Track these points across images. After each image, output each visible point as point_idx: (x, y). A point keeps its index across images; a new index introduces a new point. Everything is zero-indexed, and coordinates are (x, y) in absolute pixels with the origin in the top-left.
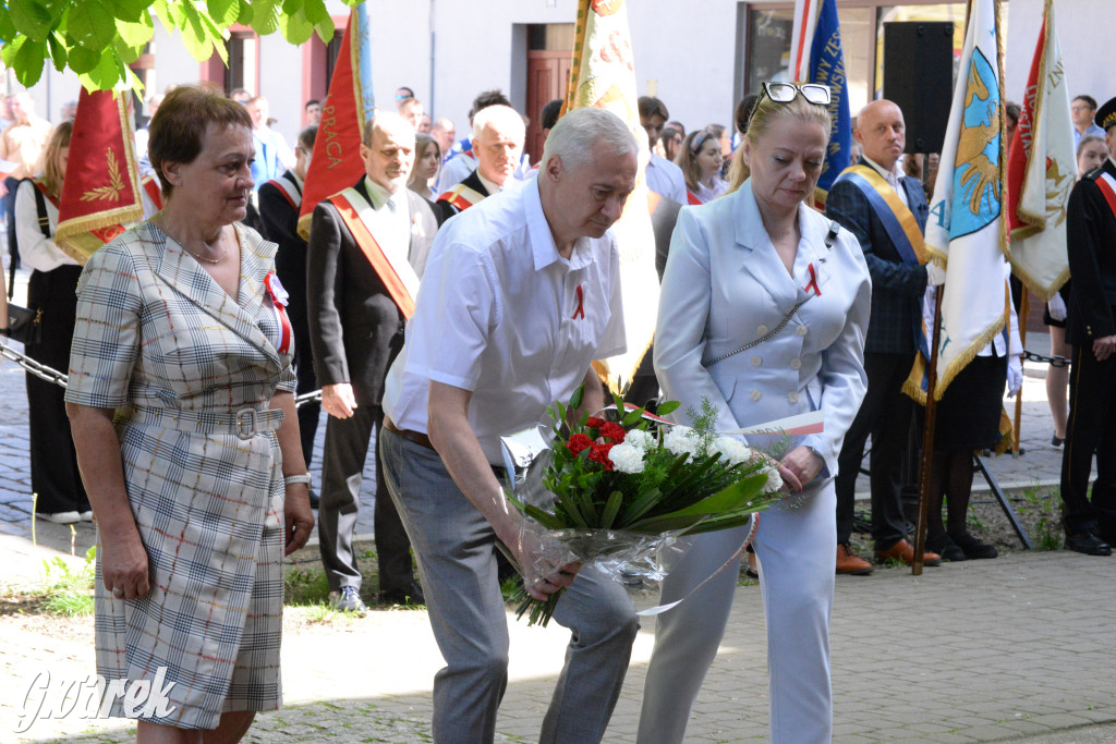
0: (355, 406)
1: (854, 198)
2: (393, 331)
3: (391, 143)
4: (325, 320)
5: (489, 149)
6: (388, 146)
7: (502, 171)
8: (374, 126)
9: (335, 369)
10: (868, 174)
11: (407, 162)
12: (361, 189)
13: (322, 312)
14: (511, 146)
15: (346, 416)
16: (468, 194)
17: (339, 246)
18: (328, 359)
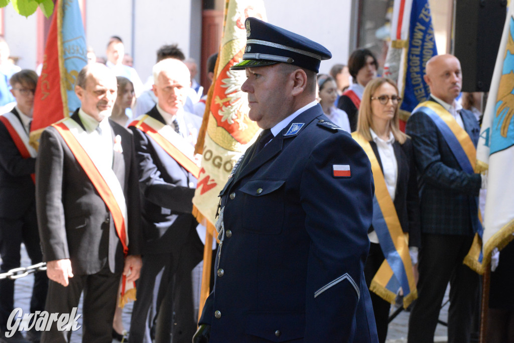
0: (72, 275)
2: (102, 220)
3: (100, 85)
4: (51, 213)
6: (98, 88)
7: (174, 106)
8: (88, 74)
9: (58, 250)
10: (435, 107)
11: (112, 98)
12: (76, 117)
13: (48, 208)
14: (179, 87)
15: (66, 283)
16: (151, 122)
17: (62, 160)
18: (52, 242)
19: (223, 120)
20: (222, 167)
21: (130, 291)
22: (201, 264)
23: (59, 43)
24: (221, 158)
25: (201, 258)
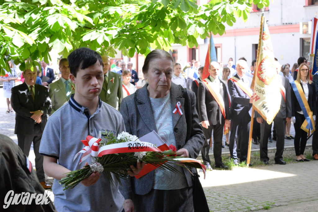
0: (209, 125)
2: (217, 109)
3: (214, 68)
4: (202, 107)
6: (214, 69)
7: (242, 74)
8: (211, 65)
9: (204, 118)
12: (209, 78)
13: (201, 105)
14: (243, 69)
15: (207, 128)
16: (235, 79)
17: (205, 91)
18: (203, 115)
19: (261, 78)
20: (261, 93)
21: (227, 130)
22: (250, 122)
23: (209, 58)
24: (261, 90)
25: (250, 121)
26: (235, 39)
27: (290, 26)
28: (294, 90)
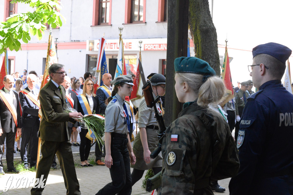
0: (2, 133)
1: (101, 92)
2: (10, 118)
5: (29, 82)
10: (104, 87)
26: (27, 53)
27: (78, 43)
28: (81, 102)
